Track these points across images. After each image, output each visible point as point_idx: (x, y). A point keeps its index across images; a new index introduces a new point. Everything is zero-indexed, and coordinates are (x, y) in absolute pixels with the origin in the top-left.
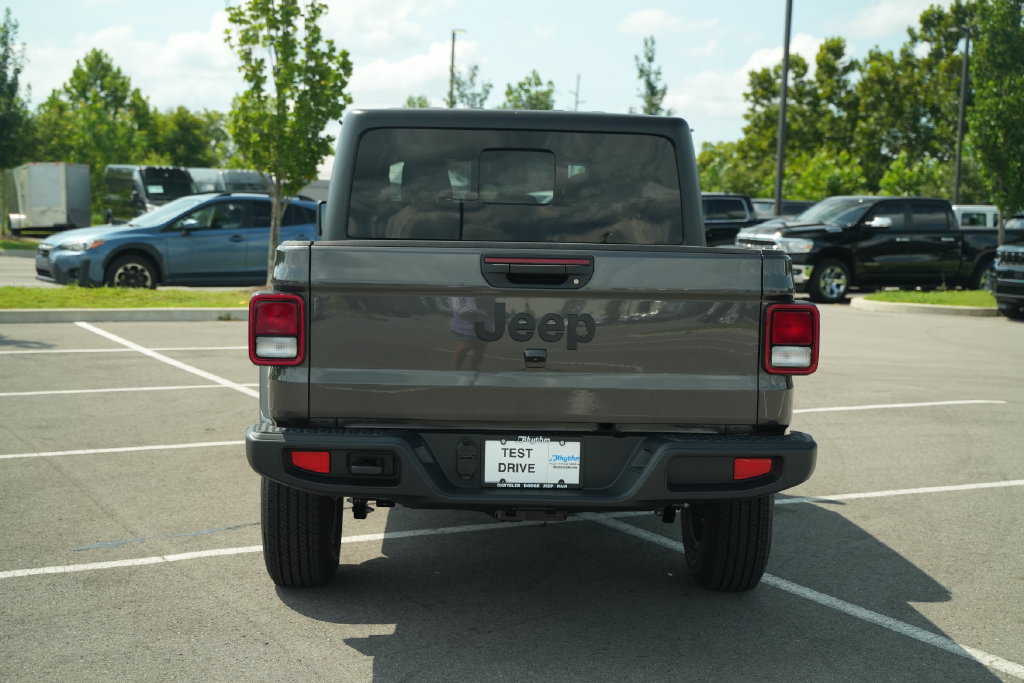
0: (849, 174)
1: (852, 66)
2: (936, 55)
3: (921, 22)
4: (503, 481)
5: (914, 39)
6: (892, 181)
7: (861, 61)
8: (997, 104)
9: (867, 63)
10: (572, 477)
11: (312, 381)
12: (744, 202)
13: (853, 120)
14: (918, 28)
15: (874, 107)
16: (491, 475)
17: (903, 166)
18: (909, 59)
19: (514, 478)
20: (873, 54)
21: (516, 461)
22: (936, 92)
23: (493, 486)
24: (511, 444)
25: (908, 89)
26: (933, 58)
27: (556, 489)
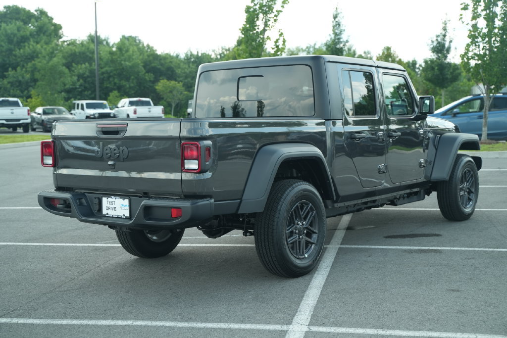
10: (127, 213)
16: (105, 212)
19: (111, 213)
21: (111, 206)
23: (105, 216)
24: (109, 199)
27: (121, 218)
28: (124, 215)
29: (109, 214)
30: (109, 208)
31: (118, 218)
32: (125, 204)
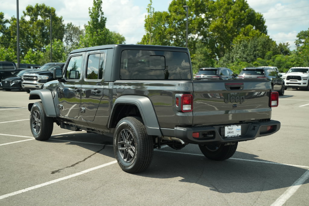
0: (12, 54)
1: (7, 21)
2: (32, 20)
3: (26, 10)
4: (228, 136)
5: (25, 15)
6: (28, 57)
7: (9, 20)
8: (97, 38)
9: (11, 21)
10: (240, 134)
11: (194, 115)
12: (13, 64)
13: (10, 38)
14: (26, 11)
15: (15, 34)
16: (226, 135)
17: (31, 53)
18: (23, 21)
19: (230, 135)
20: (13, 18)
21: (230, 131)
22: (33, 31)
23: (226, 137)
24: (229, 127)
25: (25, 29)
26: (31, 21)
27: (237, 137)
28: (238, 135)
29: (229, 136)
30: (229, 132)
31: (235, 137)
32: (239, 129)
